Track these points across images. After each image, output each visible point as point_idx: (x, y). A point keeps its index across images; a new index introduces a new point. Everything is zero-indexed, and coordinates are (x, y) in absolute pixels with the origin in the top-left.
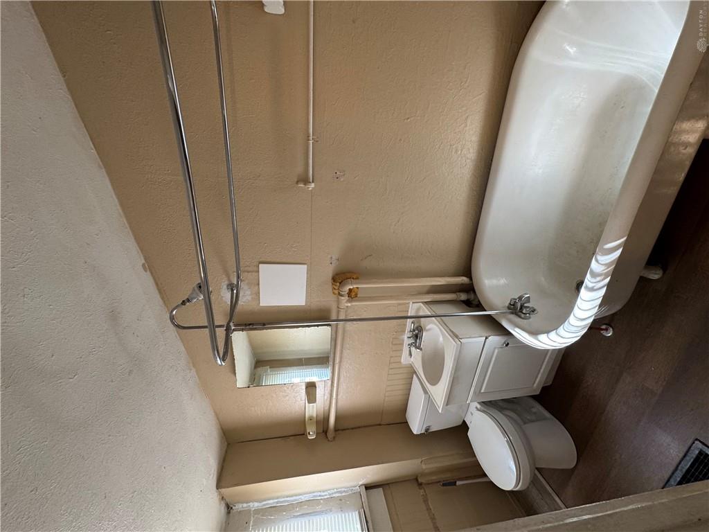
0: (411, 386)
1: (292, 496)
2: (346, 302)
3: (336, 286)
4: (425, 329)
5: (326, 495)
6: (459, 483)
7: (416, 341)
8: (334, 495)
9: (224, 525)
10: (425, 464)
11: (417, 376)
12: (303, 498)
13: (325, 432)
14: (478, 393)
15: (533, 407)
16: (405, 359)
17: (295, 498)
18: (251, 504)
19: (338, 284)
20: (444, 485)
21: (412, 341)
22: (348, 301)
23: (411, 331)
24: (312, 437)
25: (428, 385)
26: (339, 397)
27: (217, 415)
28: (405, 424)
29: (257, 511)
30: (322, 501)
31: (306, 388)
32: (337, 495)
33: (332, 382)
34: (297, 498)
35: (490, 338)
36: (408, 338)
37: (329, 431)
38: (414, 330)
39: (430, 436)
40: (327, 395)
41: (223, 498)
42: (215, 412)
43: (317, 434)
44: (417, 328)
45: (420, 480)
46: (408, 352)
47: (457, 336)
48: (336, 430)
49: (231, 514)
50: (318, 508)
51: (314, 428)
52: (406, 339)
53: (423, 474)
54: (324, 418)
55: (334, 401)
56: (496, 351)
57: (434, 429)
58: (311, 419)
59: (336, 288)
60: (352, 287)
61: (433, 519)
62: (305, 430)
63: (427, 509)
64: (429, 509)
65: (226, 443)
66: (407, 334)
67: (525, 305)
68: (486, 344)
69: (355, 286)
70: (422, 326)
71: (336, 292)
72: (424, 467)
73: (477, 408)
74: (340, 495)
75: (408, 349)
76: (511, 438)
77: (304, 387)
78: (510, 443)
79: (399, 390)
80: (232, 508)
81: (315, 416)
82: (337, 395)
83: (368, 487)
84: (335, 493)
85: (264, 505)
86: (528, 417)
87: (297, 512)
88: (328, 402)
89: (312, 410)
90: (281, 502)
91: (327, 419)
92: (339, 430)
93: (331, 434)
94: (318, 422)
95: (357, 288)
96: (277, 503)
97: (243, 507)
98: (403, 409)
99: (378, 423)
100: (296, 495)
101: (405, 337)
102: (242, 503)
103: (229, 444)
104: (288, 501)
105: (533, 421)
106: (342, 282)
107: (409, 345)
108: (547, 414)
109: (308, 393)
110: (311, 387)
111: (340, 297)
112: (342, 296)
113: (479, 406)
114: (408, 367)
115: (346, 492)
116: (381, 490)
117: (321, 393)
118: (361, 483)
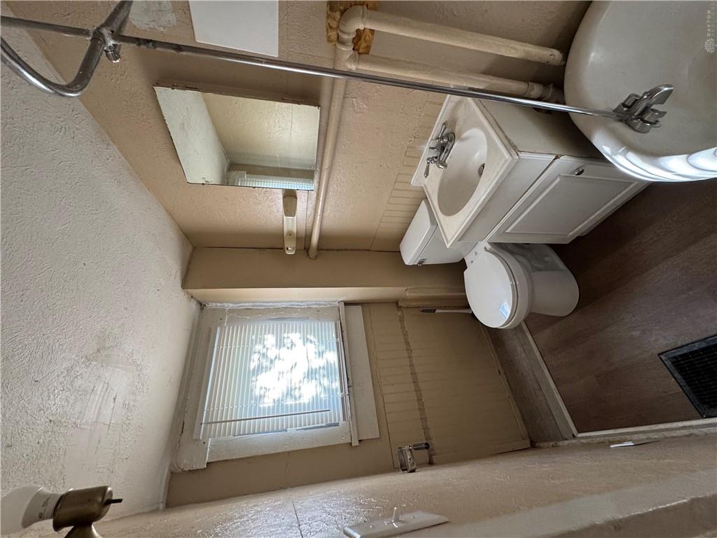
0: (414, 215)
1: (269, 302)
2: (348, 60)
3: (334, 19)
4: (459, 137)
5: (304, 305)
6: (438, 311)
7: (441, 155)
8: (312, 306)
9: (197, 318)
10: (410, 292)
11: (428, 203)
12: (280, 305)
13: (307, 249)
14: (502, 232)
15: (546, 256)
16: (417, 180)
17: (271, 304)
18: (226, 305)
19: (338, 15)
20: (423, 311)
21: (434, 154)
22: (353, 59)
23: (437, 138)
24: (290, 252)
25: (440, 215)
26: (326, 214)
27: (170, 214)
28: (398, 253)
29: (232, 311)
30: (299, 310)
31: (284, 197)
32: (315, 306)
33: (318, 195)
34: (274, 304)
35: (562, 158)
36: (430, 148)
37: (311, 249)
38: (442, 138)
39: (422, 268)
40: (310, 212)
41: (192, 297)
42: (167, 211)
43: (297, 250)
44: (447, 135)
45: (400, 304)
46: (424, 171)
47: (515, 148)
48: (319, 248)
49: (204, 311)
50: (294, 315)
51: (294, 245)
52: (426, 151)
53: (404, 300)
54: (306, 236)
55: (318, 218)
56: (558, 180)
57: (427, 262)
58: (290, 234)
59: (334, 24)
60: (361, 27)
61: (405, 335)
62: (284, 244)
63: (402, 328)
64: (403, 327)
65: (190, 246)
66: (431, 142)
67: (654, 107)
68: (550, 167)
69: (369, 26)
70: (456, 131)
71: (333, 34)
72: (407, 294)
73: (485, 248)
74: (318, 306)
75: (426, 165)
76: (517, 283)
77: (281, 196)
78: (515, 288)
79: (399, 217)
80: (205, 305)
81: (295, 231)
82: (323, 211)
83: (347, 304)
84: (314, 304)
85: (240, 306)
86: (536, 265)
87: (272, 315)
88: (311, 218)
89: (291, 224)
90: (257, 306)
91: (308, 236)
92: (323, 250)
93: (312, 253)
94: (298, 239)
95: (372, 31)
96: (254, 306)
97: (216, 306)
98: (400, 238)
99: (367, 248)
100: (272, 302)
101: (426, 148)
102: (216, 302)
103: (194, 248)
104: (264, 306)
105: (540, 270)
106: (345, 10)
107: (428, 159)
108: (561, 265)
109: (285, 205)
110: (290, 196)
111: (339, 46)
112: (343, 43)
113: (489, 247)
114: (418, 191)
115: (325, 305)
116: (360, 307)
117: (302, 205)
118: (340, 300)
